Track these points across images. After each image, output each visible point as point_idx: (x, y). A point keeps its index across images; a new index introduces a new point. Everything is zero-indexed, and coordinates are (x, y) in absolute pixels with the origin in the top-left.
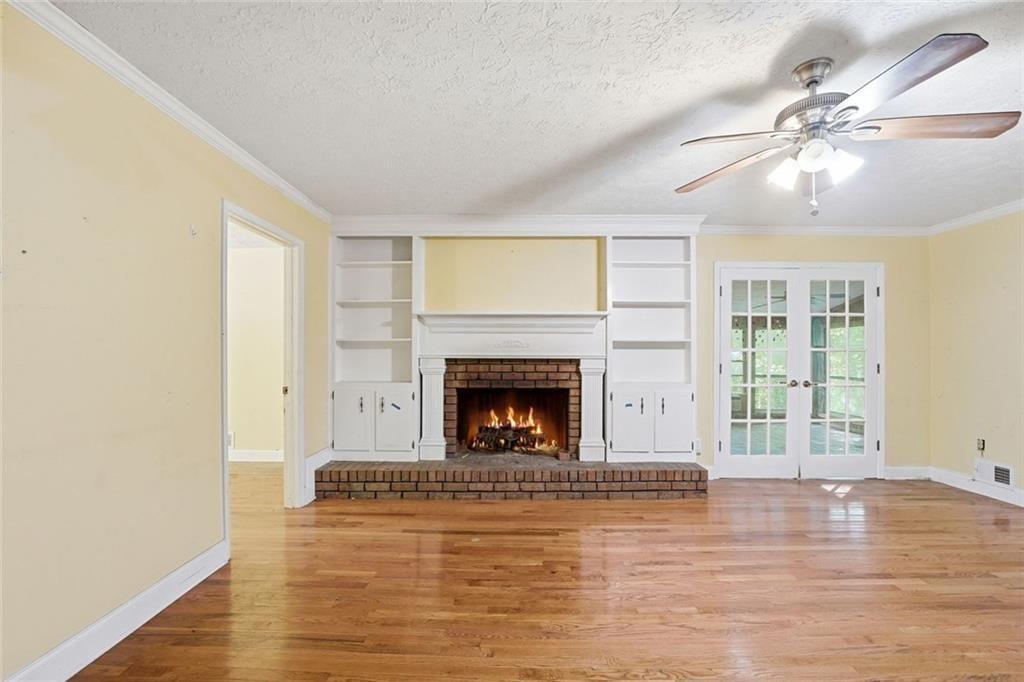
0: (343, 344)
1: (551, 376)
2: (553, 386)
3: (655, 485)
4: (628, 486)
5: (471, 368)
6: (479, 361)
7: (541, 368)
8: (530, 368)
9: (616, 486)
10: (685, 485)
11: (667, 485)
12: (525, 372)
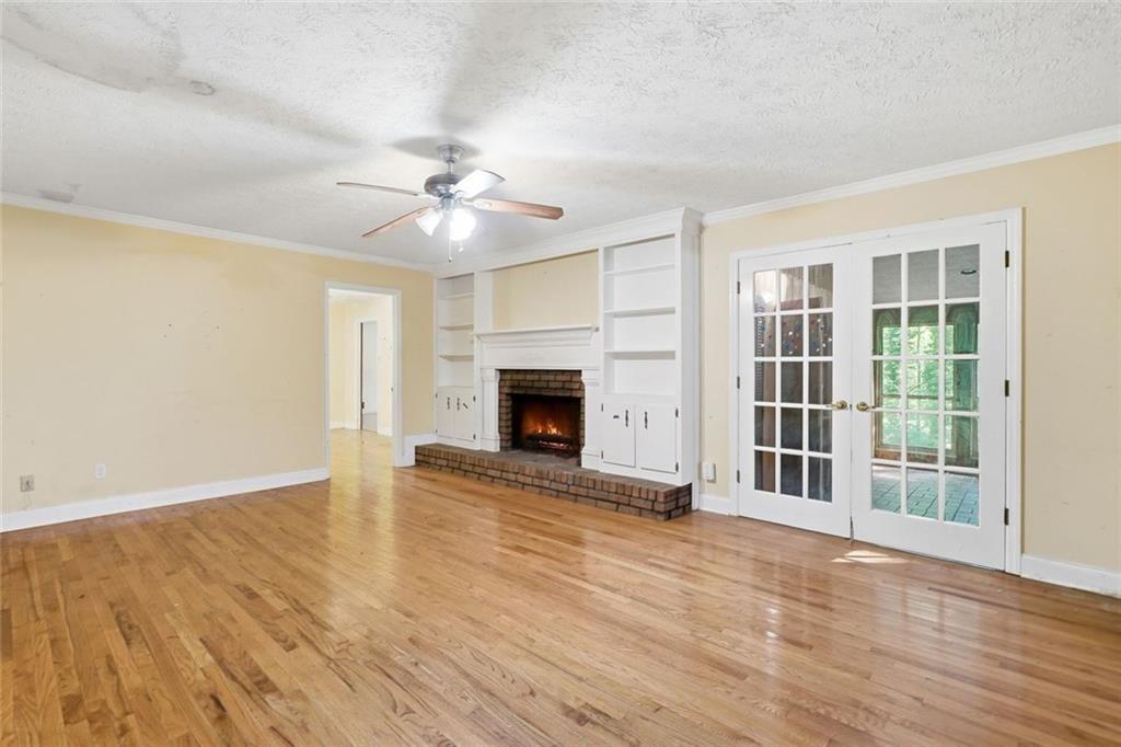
0: (451, 358)
1: (567, 385)
2: (568, 394)
3: (614, 497)
4: (592, 493)
5: (515, 377)
6: (518, 371)
7: (559, 378)
8: (551, 377)
9: (583, 491)
10: (641, 503)
11: (625, 499)
12: (548, 381)
